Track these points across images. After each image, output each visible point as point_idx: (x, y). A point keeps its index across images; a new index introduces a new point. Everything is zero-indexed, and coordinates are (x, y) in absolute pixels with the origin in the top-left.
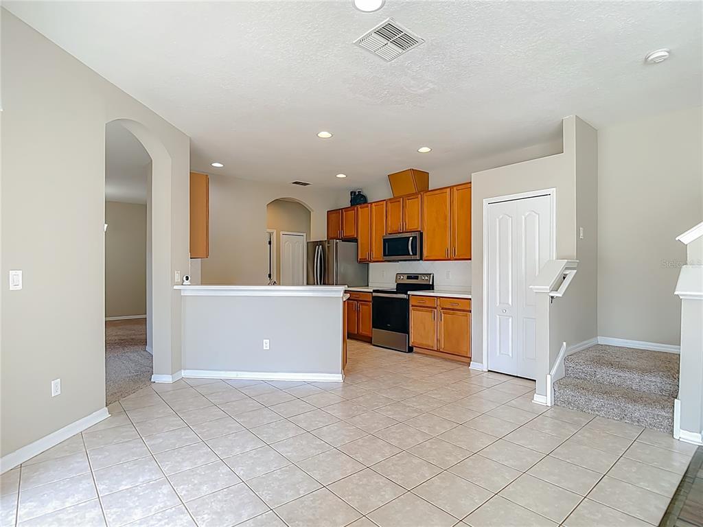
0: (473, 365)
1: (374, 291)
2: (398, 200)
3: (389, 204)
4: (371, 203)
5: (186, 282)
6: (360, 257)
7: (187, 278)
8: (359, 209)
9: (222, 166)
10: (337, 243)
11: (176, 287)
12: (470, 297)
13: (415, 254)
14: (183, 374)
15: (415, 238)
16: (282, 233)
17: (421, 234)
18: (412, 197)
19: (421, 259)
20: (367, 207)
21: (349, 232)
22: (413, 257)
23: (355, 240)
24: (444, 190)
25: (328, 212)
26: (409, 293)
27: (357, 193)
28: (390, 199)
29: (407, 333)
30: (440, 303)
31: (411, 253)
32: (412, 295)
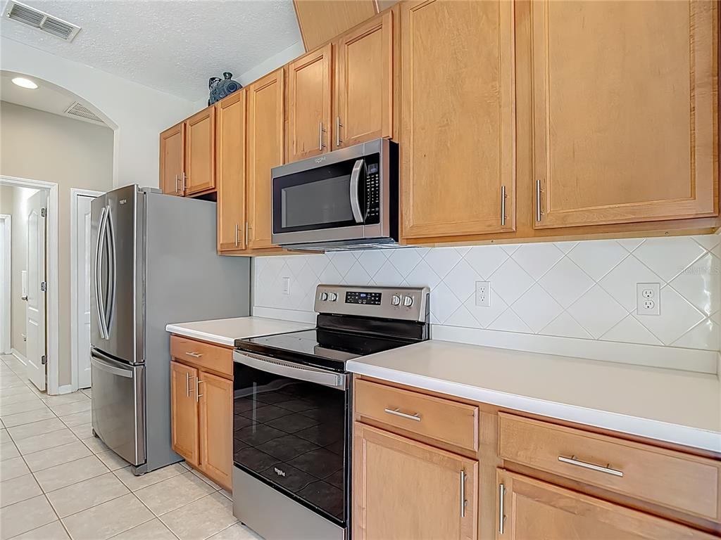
2: (319, 52)
3: (293, 76)
4: (247, 88)
6: (220, 241)
13: (372, 218)
16: (74, 191)
17: (394, 147)
19: (394, 236)
20: (238, 98)
22: (368, 231)
25: (163, 134)
28: (295, 61)
29: (344, 525)
30: (497, 440)
31: (359, 218)
32: (363, 378)
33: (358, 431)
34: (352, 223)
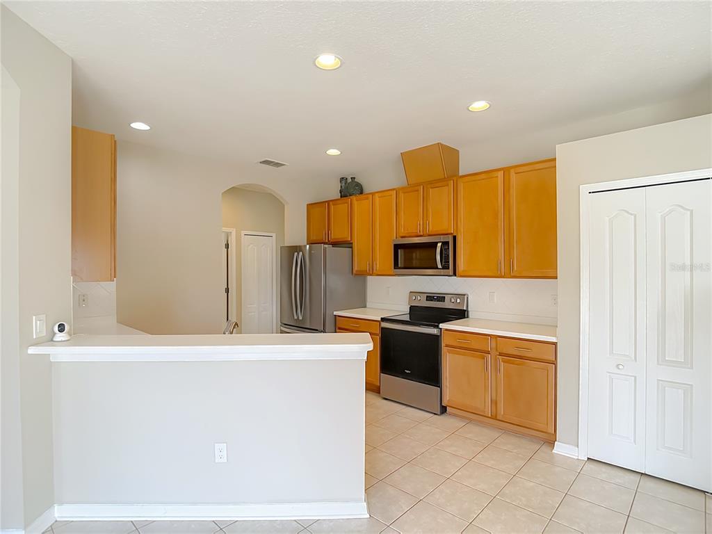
0: (560, 449)
1: (383, 319)
2: (416, 188)
3: (402, 195)
4: (373, 194)
5: (60, 337)
6: (356, 268)
7: (61, 328)
8: (355, 203)
9: (148, 128)
10: (325, 249)
11: (32, 350)
12: (553, 340)
13: (446, 267)
14: (56, 515)
15: (445, 244)
16: (243, 232)
17: (455, 238)
18: (437, 185)
19: (455, 274)
20: (367, 199)
21: (338, 233)
22: (443, 272)
23: (349, 245)
24: (495, 174)
25: (309, 206)
26: (441, 326)
27: (349, 180)
28: (403, 188)
29: (439, 387)
30: (497, 346)
31: (440, 266)
32: (447, 330)
33: (444, 350)
34: (437, 268)
